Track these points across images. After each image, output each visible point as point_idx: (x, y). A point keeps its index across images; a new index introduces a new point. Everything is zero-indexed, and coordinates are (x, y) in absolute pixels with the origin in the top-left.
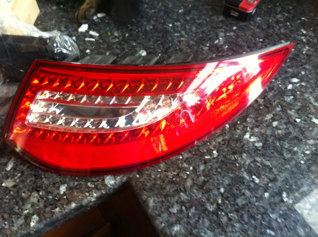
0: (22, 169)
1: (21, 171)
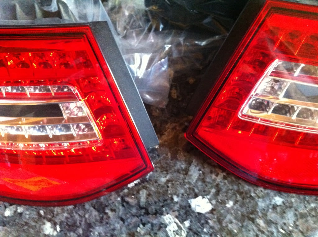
0: (214, 180)
1: (215, 184)
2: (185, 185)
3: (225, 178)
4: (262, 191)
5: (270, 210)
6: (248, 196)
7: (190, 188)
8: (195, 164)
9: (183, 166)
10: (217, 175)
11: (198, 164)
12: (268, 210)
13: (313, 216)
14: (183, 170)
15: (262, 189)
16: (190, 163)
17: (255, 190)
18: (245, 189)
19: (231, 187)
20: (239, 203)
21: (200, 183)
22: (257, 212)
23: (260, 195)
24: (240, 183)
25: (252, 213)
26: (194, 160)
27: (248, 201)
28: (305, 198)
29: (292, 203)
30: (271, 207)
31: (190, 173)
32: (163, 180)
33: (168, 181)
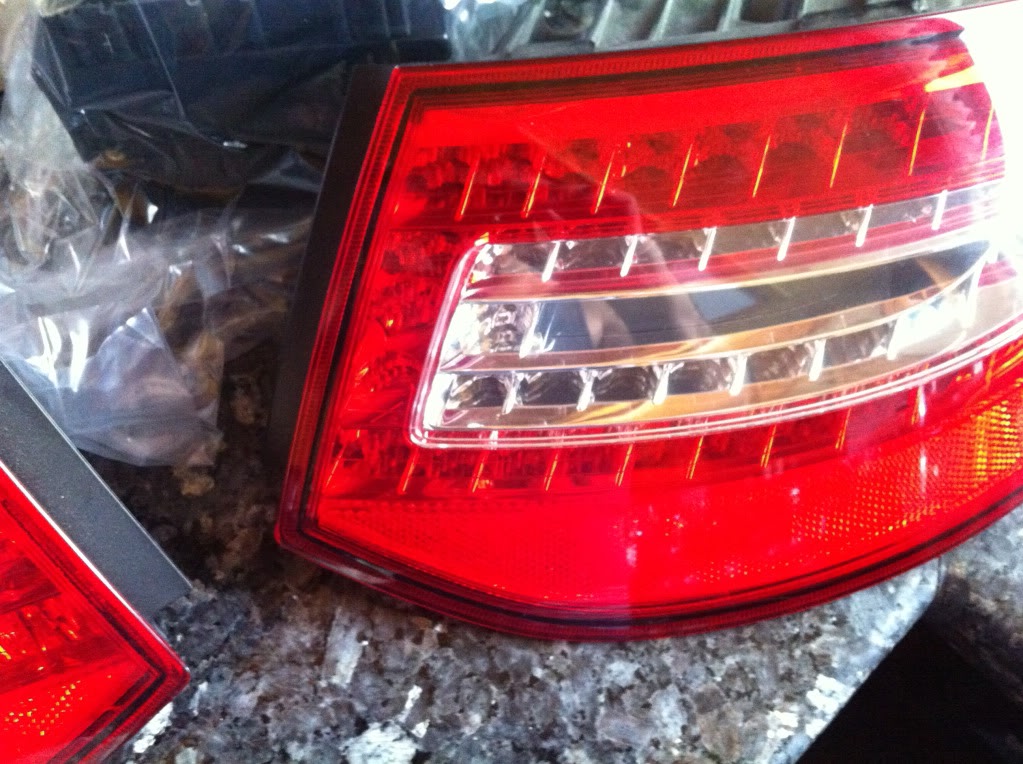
0: (413, 657)
1: (416, 670)
2: (321, 699)
3: (443, 641)
4: (564, 654)
5: (602, 711)
6: (526, 680)
7: (336, 706)
8: (345, 621)
9: (307, 640)
10: (418, 641)
11: (352, 621)
12: (595, 713)
13: (740, 695)
14: (307, 652)
15: (565, 647)
16: (326, 625)
17: (543, 657)
18: (513, 661)
19: (467, 668)
20: (500, 713)
21: (367, 681)
22: (563, 727)
23: (562, 669)
24: (492, 647)
25: (547, 734)
26: (339, 610)
27: (526, 697)
28: (702, 644)
29: (665, 669)
30: (602, 698)
31: (329, 656)
32: (246, 701)
33: (263, 701)
